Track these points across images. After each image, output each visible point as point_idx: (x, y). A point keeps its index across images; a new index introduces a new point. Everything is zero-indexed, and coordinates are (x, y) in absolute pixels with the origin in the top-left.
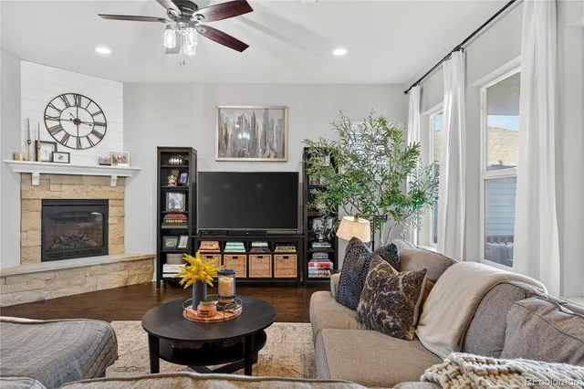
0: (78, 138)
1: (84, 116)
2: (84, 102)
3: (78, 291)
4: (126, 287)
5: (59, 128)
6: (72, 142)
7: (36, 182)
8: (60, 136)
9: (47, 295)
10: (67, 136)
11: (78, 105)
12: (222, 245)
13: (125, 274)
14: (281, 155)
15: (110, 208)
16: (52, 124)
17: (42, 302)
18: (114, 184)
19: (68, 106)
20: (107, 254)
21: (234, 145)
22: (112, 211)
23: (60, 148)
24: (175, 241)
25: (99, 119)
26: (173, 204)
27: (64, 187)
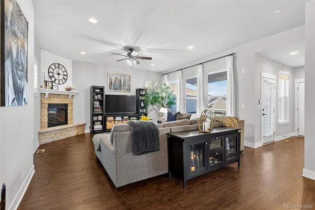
0: (59, 80)
1: (61, 72)
2: (61, 67)
3: (64, 137)
4: (77, 135)
5: (53, 76)
6: (57, 82)
7: (46, 97)
8: (53, 79)
9: (55, 139)
10: (56, 79)
11: (59, 68)
12: (114, 118)
13: (77, 130)
14: (129, 90)
15: (68, 107)
16: (51, 74)
17: (54, 142)
18: (70, 98)
19: (56, 68)
20: (67, 124)
21: (114, 86)
22: (69, 108)
23: (54, 84)
24: (97, 117)
25: (65, 73)
26: (96, 105)
27: (55, 99)
